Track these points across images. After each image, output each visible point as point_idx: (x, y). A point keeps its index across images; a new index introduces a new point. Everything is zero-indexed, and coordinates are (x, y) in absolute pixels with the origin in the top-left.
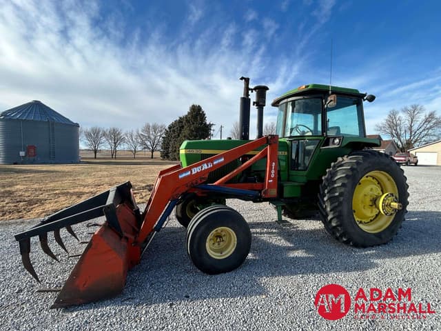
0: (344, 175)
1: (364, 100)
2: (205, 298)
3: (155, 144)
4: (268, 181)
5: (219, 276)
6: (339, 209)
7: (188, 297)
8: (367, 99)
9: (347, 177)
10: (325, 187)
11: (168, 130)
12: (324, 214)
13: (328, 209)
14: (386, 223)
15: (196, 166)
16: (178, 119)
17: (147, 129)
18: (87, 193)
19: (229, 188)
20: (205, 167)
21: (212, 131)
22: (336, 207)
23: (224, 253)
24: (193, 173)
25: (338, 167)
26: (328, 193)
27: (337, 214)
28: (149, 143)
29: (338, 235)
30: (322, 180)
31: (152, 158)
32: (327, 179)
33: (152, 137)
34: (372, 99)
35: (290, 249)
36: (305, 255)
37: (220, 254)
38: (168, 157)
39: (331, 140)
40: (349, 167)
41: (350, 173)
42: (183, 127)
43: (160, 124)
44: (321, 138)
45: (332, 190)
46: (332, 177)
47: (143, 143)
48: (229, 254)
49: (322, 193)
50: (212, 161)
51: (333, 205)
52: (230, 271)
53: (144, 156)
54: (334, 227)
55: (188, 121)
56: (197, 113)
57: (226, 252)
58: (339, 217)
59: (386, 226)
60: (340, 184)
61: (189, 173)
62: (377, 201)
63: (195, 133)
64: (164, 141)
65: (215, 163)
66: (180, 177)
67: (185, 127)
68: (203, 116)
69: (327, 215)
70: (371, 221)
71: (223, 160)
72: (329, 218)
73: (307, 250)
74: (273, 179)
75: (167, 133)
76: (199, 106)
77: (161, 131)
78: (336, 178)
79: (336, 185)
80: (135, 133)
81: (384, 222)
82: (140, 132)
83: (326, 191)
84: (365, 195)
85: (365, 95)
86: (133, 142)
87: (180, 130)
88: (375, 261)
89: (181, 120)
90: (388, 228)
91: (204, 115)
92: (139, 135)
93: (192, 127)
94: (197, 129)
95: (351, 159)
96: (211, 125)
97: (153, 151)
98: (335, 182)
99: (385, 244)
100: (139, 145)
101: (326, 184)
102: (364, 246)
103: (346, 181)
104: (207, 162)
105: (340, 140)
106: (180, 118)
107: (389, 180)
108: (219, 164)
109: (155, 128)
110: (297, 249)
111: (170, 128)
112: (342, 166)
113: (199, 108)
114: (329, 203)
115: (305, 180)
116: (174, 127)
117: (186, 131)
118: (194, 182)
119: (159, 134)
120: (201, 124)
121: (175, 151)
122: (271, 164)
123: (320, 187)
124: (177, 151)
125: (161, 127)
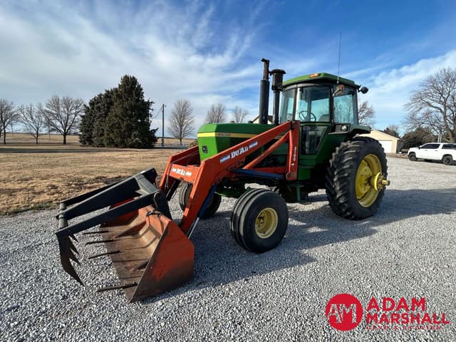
0: (351, 158)
1: (359, 91)
3: (68, 124)
4: (291, 164)
5: (265, 254)
6: (347, 187)
7: (255, 272)
8: (361, 90)
9: (353, 160)
10: (334, 169)
11: (88, 105)
12: (333, 193)
13: (338, 188)
14: (374, 197)
15: (235, 150)
16: (104, 93)
17: (56, 104)
18: (20, 190)
20: (242, 151)
21: (150, 111)
22: (345, 186)
23: (266, 233)
24: (232, 157)
25: (346, 151)
26: (338, 173)
27: (345, 192)
28: (58, 124)
29: (344, 210)
30: (329, 163)
31: (65, 143)
32: (335, 162)
33: (64, 115)
34: (365, 91)
35: (304, 227)
36: (320, 230)
37: (263, 234)
38: (91, 143)
39: (338, 127)
40: (354, 151)
41: (355, 157)
42: (111, 103)
43: (75, 98)
44: (330, 125)
45: (343, 171)
46: (340, 161)
47: (49, 123)
48: (271, 234)
49: (331, 174)
50: (247, 145)
51: (343, 184)
52: (271, 249)
54: (342, 204)
55: (119, 96)
56: (130, 87)
57: (268, 231)
58: (346, 195)
59: (374, 200)
60: (348, 166)
62: (372, 180)
63: (129, 112)
64: (84, 121)
65: (250, 147)
67: (115, 104)
68: (139, 92)
69: (336, 194)
70: (363, 197)
71: (256, 144)
72: (338, 196)
73: (320, 226)
74: (295, 162)
75: (87, 110)
76: (134, 78)
77: (77, 108)
78: (344, 161)
79: (345, 167)
80: (36, 109)
81: (372, 198)
82: (45, 108)
83: (336, 173)
84: (362, 176)
85: (359, 87)
86: (34, 122)
87: (108, 108)
89: (109, 95)
90: (375, 202)
91: (141, 89)
92: (44, 112)
93: (126, 105)
94: (133, 108)
95: (354, 144)
96: (148, 104)
97: (65, 134)
98: (343, 164)
99: (372, 216)
100: (43, 125)
101: (335, 166)
102: (361, 218)
103: (352, 164)
104: (244, 146)
105: (347, 127)
106: (108, 92)
107: (377, 162)
108: (253, 148)
109: (67, 103)
110: (311, 226)
111: (92, 103)
112: (348, 150)
113: (134, 81)
114: (338, 184)
115: (314, 163)
116: (98, 103)
117: (117, 109)
118: (233, 166)
119: (74, 111)
120: (138, 100)
121: (102, 135)
122: (293, 148)
123: (328, 169)
124: (105, 135)
125: (77, 102)
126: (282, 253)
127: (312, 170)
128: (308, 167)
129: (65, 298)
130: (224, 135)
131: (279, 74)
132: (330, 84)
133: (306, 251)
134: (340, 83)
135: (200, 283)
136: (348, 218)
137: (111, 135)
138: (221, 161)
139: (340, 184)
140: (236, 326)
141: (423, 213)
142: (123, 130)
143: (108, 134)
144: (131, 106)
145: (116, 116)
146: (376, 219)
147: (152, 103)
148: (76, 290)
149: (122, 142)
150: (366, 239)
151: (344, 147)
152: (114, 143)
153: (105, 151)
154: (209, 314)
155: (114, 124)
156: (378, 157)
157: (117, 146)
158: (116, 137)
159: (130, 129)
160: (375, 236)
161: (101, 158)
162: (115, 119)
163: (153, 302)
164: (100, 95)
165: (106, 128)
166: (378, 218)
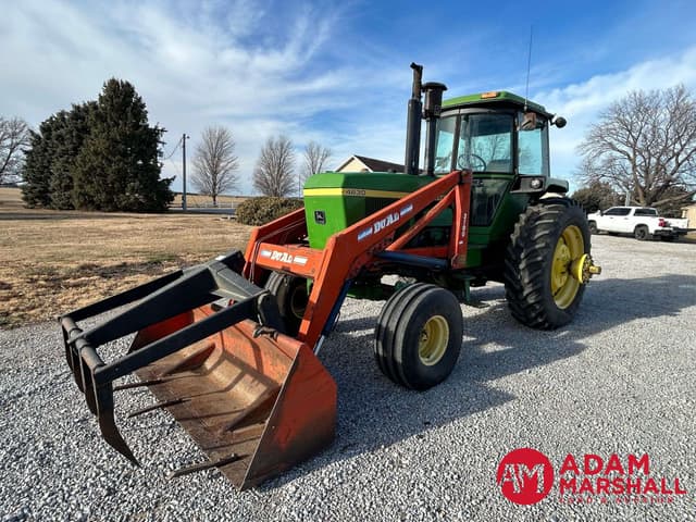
0: (547, 232)
1: (552, 124)
4: (458, 242)
6: (541, 278)
7: (429, 423)
8: (556, 123)
9: (550, 235)
10: (519, 249)
11: (38, 131)
12: (518, 287)
13: (526, 281)
14: (572, 292)
15: (379, 219)
16: (69, 109)
20: (391, 220)
21: (160, 145)
22: (538, 276)
23: (432, 357)
24: (376, 231)
25: (535, 221)
26: (526, 257)
27: (538, 286)
29: (533, 315)
30: (510, 240)
32: (521, 237)
34: (561, 123)
35: (473, 343)
36: (500, 348)
37: (427, 359)
38: (47, 202)
39: (525, 181)
40: (551, 221)
41: (553, 229)
42: (85, 130)
45: (535, 253)
46: (529, 236)
48: (439, 358)
49: (514, 257)
50: (398, 210)
51: (534, 274)
52: (439, 382)
54: (531, 305)
55: (101, 117)
56: (121, 99)
57: (435, 354)
58: (538, 291)
59: (573, 298)
60: (543, 245)
61: (370, 231)
62: (573, 268)
63: (121, 147)
65: (402, 213)
67: (93, 130)
68: (138, 110)
69: (522, 290)
70: (557, 293)
71: (411, 208)
72: (525, 293)
73: (499, 341)
74: (463, 239)
75: (36, 140)
76: (128, 85)
77: (14, 135)
78: (536, 236)
79: (537, 246)
81: (570, 294)
83: (522, 256)
84: (559, 259)
85: (553, 116)
87: (80, 138)
88: (580, 341)
89: (79, 113)
90: (573, 302)
91: (143, 106)
93: (114, 133)
94: (127, 139)
95: (549, 209)
98: (535, 242)
101: (521, 245)
103: (548, 241)
104: (392, 212)
105: (541, 182)
106: (78, 108)
107: (577, 237)
108: (406, 215)
111: (45, 129)
112: (540, 218)
113: (128, 90)
114: (527, 273)
115: (487, 239)
116: (57, 128)
117: (97, 141)
118: (377, 245)
119: (8, 142)
120: (137, 126)
121: (68, 187)
122: (462, 215)
123: (509, 249)
124: (76, 188)
125: (14, 125)
126: (459, 387)
127: (482, 250)
128: (479, 247)
129: (111, 492)
130: (356, 192)
131: (437, 90)
133: (494, 384)
134: (529, 110)
135: (345, 448)
136: (538, 327)
137: (88, 188)
138: (359, 238)
139: (530, 273)
140: (435, 515)
142: (109, 180)
143: (81, 187)
144: (123, 134)
145: (96, 153)
146: (576, 326)
147: (162, 131)
148: (127, 477)
149: (110, 201)
150: (574, 359)
151: (533, 213)
152: (92, 202)
153: (77, 217)
154: (383, 499)
155: (93, 169)
156: (581, 230)
157: (98, 208)
158: (98, 192)
159: (122, 177)
160: (586, 354)
161: (75, 231)
162: (94, 158)
163: (277, 486)
164: (62, 114)
165: (77, 174)
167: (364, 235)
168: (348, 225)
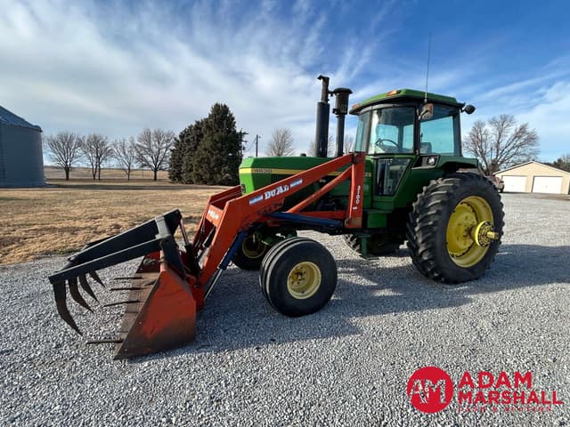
0: (439, 201)
1: (462, 111)
2: (294, 340)
3: (159, 159)
4: (353, 208)
5: (301, 319)
6: (432, 240)
7: (274, 340)
8: (465, 110)
9: (443, 203)
10: (416, 215)
11: (178, 138)
12: (414, 246)
13: (420, 241)
14: (480, 254)
15: (270, 189)
16: (194, 124)
17: (147, 137)
18: (84, 229)
19: (308, 217)
20: (280, 190)
21: (243, 143)
22: (428, 238)
23: (306, 293)
24: (267, 198)
25: (432, 192)
26: (420, 221)
27: (429, 246)
28: (149, 159)
29: (429, 270)
30: (413, 207)
31: (155, 179)
32: (418, 206)
33: (155, 150)
34: (471, 110)
37: (301, 294)
38: (180, 179)
39: (425, 160)
40: (445, 192)
41: (446, 199)
42: (201, 136)
43: (166, 131)
44: (414, 157)
45: (427, 218)
46: (425, 204)
47: (141, 158)
48: (313, 293)
49: (412, 221)
50: (288, 183)
51: (427, 235)
52: (312, 313)
53: (141, 177)
54: (426, 261)
55: (209, 127)
56: (222, 116)
57: (308, 291)
58: (430, 249)
59: (480, 258)
60: (434, 212)
61: (261, 198)
62: (472, 233)
63: (219, 145)
64: (173, 156)
65: (292, 185)
66: (251, 202)
67: (206, 136)
68: (230, 121)
69: (418, 248)
70: (463, 254)
71: (301, 181)
72: (420, 251)
73: (394, 289)
74: (357, 205)
75: (177, 143)
76: (225, 106)
77: (168, 141)
78: (430, 205)
79: (429, 213)
80: (128, 143)
81: (477, 255)
82: (136, 142)
83: (418, 220)
84: (459, 225)
86: (127, 157)
87: (198, 140)
89: (198, 126)
90: (481, 261)
91: (233, 119)
92: (135, 147)
93: (216, 137)
94: (223, 140)
95: (447, 182)
96: (241, 134)
97: (156, 170)
98: (428, 209)
99: (477, 279)
100: (135, 160)
101: (418, 212)
102: (456, 282)
103: (440, 209)
104: (282, 185)
105: (436, 160)
106: (198, 123)
107: (485, 207)
108: (294, 188)
109: (158, 137)
110: (382, 288)
111: (182, 136)
112: (436, 190)
113: (225, 109)
114: (421, 234)
115: (392, 207)
116: (188, 136)
117: (206, 142)
118: (268, 209)
119: (165, 145)
120: (229, 132)
121: (191, 170)
122: (356, 187)
123: (410, 214)
124: (194, 171)
125: (168, 135)
126: (323, 319)
127: (388, 215)
128: (382, 212)
129: (58, 346)
130: (264, 171)
131: (343, 94)
132: (416, 104)
133: (354, 320)
134: (429, 102)
135: (203, 346)
136: (436, 279)
137: (200, 171)
139: (423, 236)
141: (559, 280)
142: (212, 165)
143: (197, 170)
144: (221, 137)
145: (205, 150)
147: (244, 133)
148: (73, 340)
149: (211, 179)
151: (433, 186)
152: (202, 179)
153: (191, 188)
154: (191, 384)
155: (203, 158)
156: (487, 200)
157: (206, 183)
158: (205, 173)
159: (220, 164)
162: (203, 152)
164: (190, 127)
165: (194, 162)
166: (485, 283)
167: (255, 200)
168: (255, 189)
